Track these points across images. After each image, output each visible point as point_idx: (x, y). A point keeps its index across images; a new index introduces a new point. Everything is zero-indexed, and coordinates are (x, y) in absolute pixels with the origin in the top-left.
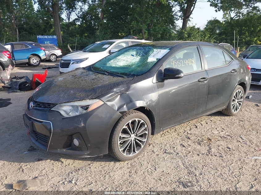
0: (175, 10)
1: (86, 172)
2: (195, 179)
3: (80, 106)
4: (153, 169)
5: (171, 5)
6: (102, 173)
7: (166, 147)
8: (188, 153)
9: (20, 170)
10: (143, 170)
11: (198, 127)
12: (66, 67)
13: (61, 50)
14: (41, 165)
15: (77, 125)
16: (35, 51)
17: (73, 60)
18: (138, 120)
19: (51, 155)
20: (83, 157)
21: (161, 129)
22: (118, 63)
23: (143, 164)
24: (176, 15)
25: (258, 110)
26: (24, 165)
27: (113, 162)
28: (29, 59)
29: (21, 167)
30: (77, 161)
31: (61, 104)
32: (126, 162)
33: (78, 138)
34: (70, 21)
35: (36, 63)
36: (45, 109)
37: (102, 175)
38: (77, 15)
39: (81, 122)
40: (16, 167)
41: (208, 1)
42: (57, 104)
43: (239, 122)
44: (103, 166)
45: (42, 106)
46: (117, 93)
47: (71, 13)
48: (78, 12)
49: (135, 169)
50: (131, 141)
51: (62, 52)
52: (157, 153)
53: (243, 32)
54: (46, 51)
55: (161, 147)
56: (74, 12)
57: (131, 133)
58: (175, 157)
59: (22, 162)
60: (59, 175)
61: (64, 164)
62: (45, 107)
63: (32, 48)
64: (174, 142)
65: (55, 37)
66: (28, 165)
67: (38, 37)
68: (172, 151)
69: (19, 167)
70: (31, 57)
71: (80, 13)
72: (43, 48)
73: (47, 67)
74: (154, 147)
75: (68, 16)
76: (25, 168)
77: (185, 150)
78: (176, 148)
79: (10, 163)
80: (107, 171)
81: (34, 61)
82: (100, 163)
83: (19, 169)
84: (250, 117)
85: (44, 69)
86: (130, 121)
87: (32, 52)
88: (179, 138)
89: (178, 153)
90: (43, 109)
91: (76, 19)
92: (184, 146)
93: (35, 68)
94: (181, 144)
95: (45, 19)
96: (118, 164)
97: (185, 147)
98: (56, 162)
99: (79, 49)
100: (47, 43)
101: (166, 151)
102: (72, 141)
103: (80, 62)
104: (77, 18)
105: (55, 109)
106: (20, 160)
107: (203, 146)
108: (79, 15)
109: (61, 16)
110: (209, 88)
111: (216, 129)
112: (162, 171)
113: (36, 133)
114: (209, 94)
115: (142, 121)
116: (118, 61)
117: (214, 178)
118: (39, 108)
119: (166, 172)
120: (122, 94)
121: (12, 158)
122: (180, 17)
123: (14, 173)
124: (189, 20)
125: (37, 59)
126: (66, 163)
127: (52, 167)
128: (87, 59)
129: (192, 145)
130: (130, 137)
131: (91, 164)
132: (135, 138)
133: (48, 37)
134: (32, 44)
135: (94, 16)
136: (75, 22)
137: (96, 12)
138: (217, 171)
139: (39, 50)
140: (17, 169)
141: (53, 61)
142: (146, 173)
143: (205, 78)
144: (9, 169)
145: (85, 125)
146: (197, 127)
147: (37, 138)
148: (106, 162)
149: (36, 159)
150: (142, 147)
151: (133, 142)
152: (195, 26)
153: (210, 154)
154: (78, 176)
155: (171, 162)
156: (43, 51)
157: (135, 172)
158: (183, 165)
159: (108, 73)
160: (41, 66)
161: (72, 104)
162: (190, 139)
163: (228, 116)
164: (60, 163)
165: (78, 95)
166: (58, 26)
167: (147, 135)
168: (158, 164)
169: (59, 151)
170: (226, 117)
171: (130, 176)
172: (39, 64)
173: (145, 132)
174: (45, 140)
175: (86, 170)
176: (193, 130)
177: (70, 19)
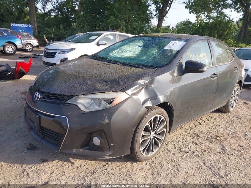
0: (151, 9)
1: (104, 175)
2: (223, 181)
3: (103, 99)
4: (175, 169)
5: (147, 4)
6: (121, 176)
7: (179, 146)
8: (203, 152)
9: (24, 174)
10: (165, 172)
11: (202, 124)
12: (52, 56)
13: (38, 40)
14: (48, 167)
15: (100, 121)
16: (11, 38)
17: (59, 50)
18: (159, 117)
19: (56, 154)
20: (104, 158)
21: (177, 126)
22: (123, 54)
23: (163, 165)
24: (152, 14)
25: (248, 107)
26: (27, 167)
27: (129, 162)
28: (4, 46)
29: (24, 170)
30: (88, 161)
31: (79, 96)
32: (144, 163)
33: (100, 137)
34: (45, 12)
35: (11, 52)
36: (57, 101)
37: (122, 178)
38: (53, 6)
39: (105, 118)
40: (18, 170)
41: (183, 3)
42: (73, 96)
43: (238, 119)
44: (121, 167)
45: (53, 98)
46: (142, 85)
47: (46, 3)
48: (53, 2)
49: (157, 170)
50: (151, 139)
51: (38, 42)
52: (172, 152)
53: (213, 34)
54: (22, 40)
55: (174, 145)
56: (49, 3)
57: (152, 131)
58: (192, 157)
59: (24, 164)
60: (72, 179)
61: (75, 166)
62: (58, 99)
63: (8, 35)
64: (186, 140)
65: (30, 26)
66: (33, 167)
67: (12, 24)
68: (187, 150)
69: (22, 169)
70: (6, 45)
71: (56, 4)
72: (20, 36)
73: (23, 57)
74: (167, 145)
75: (43, 6)
76: (29, 171)
77: (199, 148)
78: (189, 146)
79: (9, 164)
80: (127, 174)
81: (9, 49)
82: (115, 163)
83: (23, 172)
84: (245, 114)
85: (20, 59)
86: (153, 118)
87: (8, 39)
88: (188, 135)
89: (194, 152)
90: (54, 101)
91: (51, 10)
92: (196, 144)
93: (11, 57)
94: (193, 142)
95: (19, 7)
96: (135, 165)
97: (199, 145)
98: (65, 163)
99: (55, 40)
100: (22, 32)
101: (181, 150)
102: (91, 139)
103: (67, 52)
104: (53, 8)
105: (72, 101)
106: (21, 161)
107: (215, 144)
108: (55, 6)
109: (36, 5)
110: (218, 84)
111: (219, 126)
112: (186, 172)
113: (43, 130)
114: (217, 90)
115: (163, 118)
116: (123, 52)
117: (241, 179)
118: (50, 100)
119: (190, 173)
120: (147, 87)
121: (11, 159)
122: (155, 16)
123: (18, 177)
124: (164, 20)
125: (13, 47)
126: (77, 164)
127: (62, 170)
128: (74, 49)
129: (204, 143)
130: (150, 135)
131: (106, 165)
132: (154, 137)
133: (23, 26)
134: (8, 31)
135: (70, 8)
136: (50, 13)
137: (73, 4)
138: (240, 171)
139: (15, 38)
140: (19, 172)
141: (29, 50)
142: (170, 175)
143: (216, 74)
144: (10, 173)
145: (110, 122)
146: (200, 124)
147: (44, 135)
148: (123, 163)
149: (40, 160)
150: (160, 145)
151: (153, 141)
152: (169, 26)
153: (225, 152)
154: (96, 180)
155: (191, 162)
156: (19, 39)
157: (158, 174)
158: (205, 165)
159: (120, 63)
160: (17, 55)
161: (93, 96)
162: (199, 136)
163: (224, 113)
164: (70, 164)
165: (98, 86)
166: (33, 15)
167: (165, 133)
168: (178, 165)
169: (74, 151)
170: (223, 114)
171: (154, 179)
172: (15, 52)
173: (164, 130)
174: (56, 138)
175: (103, 172)
176: (198, 127)
177: (46, 9)
